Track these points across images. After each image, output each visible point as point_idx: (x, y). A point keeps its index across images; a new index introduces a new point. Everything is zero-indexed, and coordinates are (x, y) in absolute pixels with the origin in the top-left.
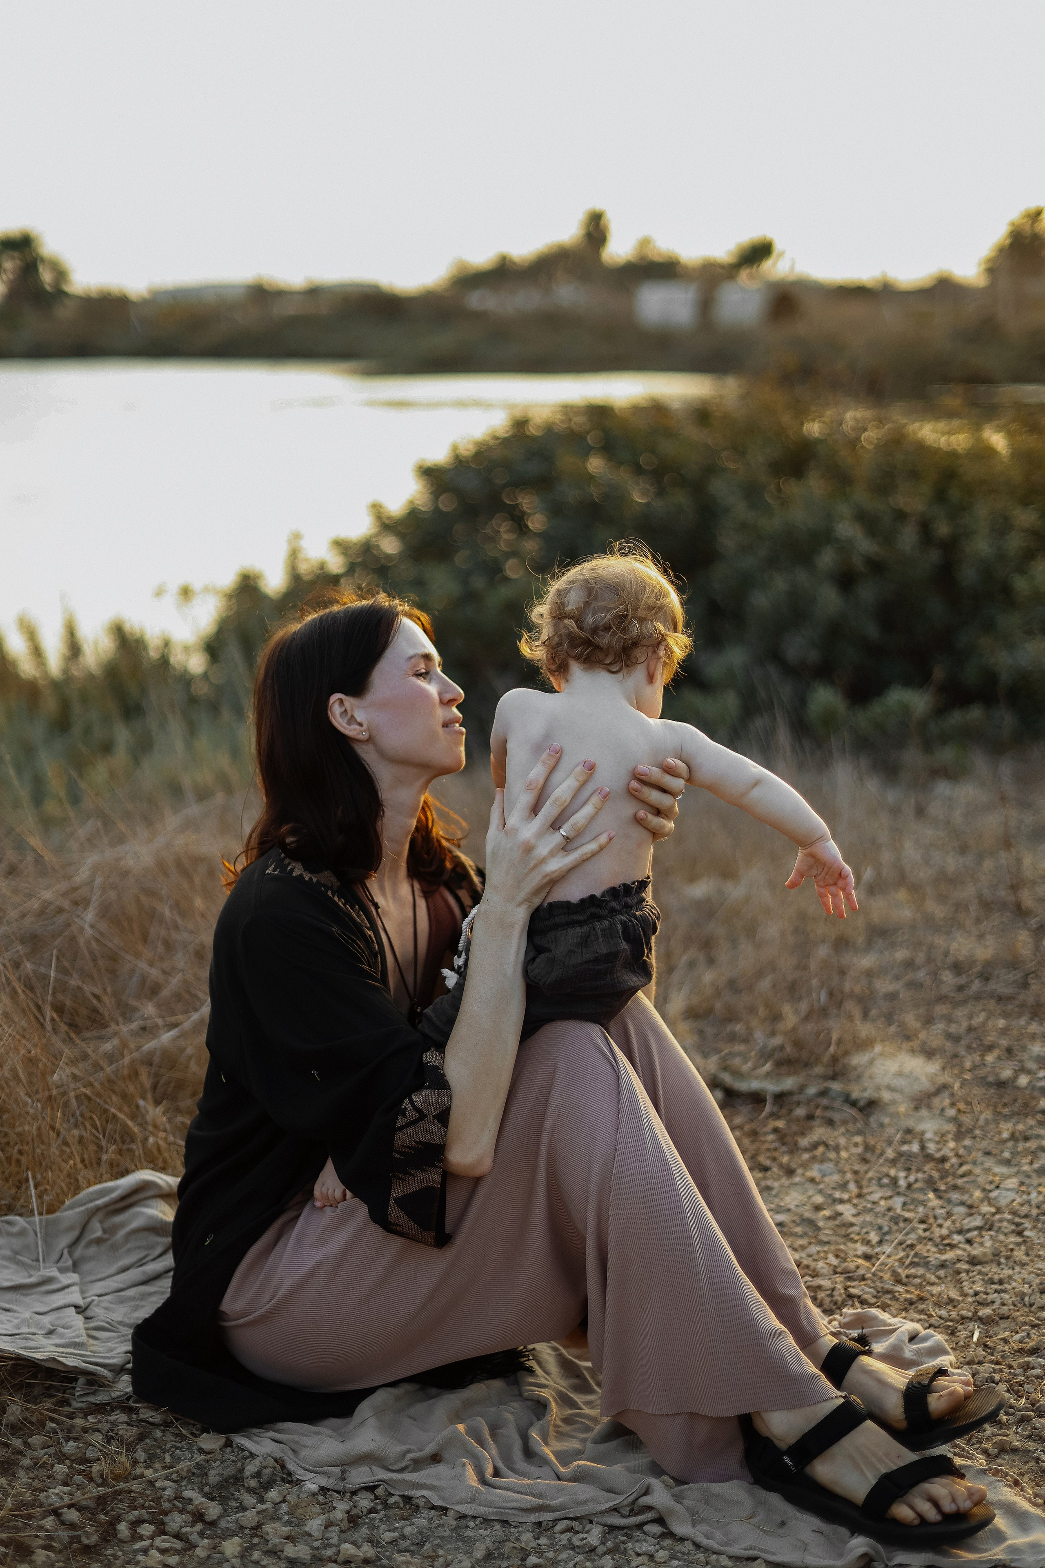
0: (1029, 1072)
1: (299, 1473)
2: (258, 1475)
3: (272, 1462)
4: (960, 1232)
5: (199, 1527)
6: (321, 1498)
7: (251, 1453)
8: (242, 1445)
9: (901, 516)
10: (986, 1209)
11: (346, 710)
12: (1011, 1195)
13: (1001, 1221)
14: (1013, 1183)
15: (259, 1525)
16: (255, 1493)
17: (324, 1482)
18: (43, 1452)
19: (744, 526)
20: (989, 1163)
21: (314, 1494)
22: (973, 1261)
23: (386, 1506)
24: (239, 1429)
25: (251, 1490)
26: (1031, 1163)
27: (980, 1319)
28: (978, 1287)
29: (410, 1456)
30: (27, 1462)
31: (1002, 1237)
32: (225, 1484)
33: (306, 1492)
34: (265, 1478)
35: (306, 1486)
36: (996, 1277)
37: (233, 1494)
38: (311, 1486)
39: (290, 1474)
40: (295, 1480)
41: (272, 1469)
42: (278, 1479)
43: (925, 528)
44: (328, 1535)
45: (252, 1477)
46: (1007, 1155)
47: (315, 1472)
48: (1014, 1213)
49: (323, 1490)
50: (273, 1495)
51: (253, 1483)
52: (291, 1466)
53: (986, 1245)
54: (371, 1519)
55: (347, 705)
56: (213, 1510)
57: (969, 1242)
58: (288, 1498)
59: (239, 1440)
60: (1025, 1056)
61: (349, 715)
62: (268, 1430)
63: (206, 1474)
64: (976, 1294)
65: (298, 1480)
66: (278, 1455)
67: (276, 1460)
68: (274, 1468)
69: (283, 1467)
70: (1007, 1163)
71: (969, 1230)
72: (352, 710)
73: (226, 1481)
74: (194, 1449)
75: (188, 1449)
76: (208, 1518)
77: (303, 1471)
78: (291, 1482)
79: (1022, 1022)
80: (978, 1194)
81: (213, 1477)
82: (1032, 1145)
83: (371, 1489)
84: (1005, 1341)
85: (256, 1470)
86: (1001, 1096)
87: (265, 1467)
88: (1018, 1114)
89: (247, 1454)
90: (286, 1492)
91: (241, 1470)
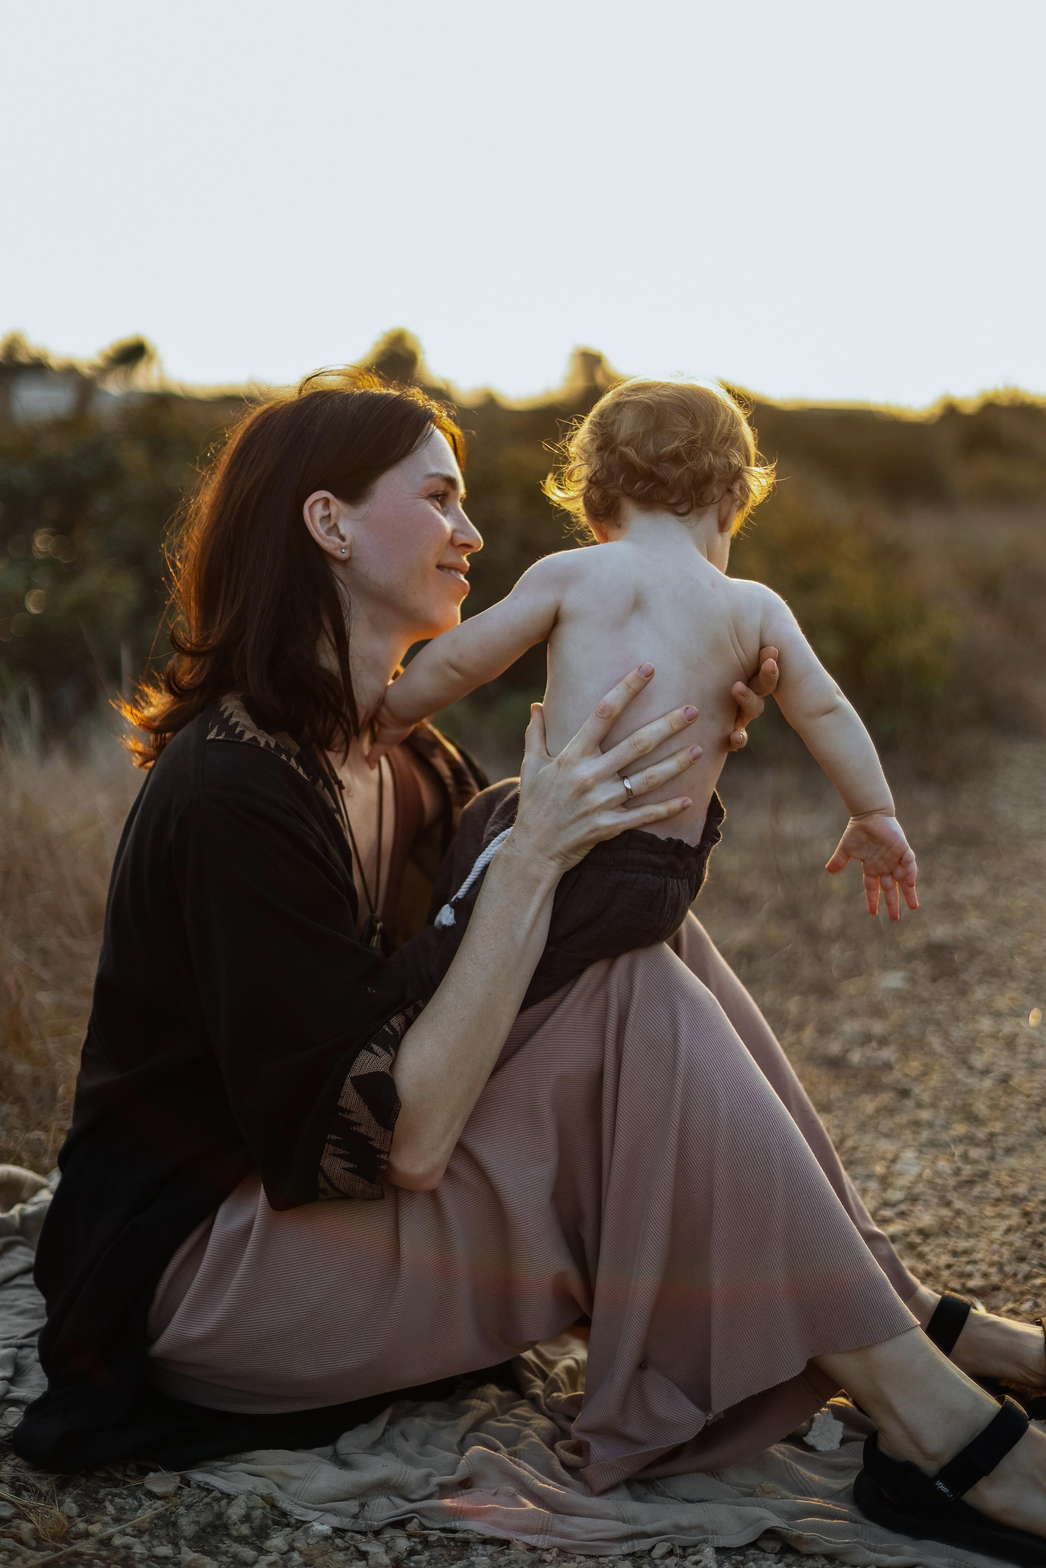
1: (298, 1513)
2: (247, 1518)
3: (260, 1502)
6: (338, 1541)
7: (222, 1493)
8: (206, 1483)
11: (329, 515)
16: (247, 1543)
17: (336, 1522)
21: (326, 1538)
23: (426, 1543)
24: (193, 1463)
25: (241, 1540)
29: (436, 1480)
32: (202, 1535)
33: (315, 1536)
35: (314, 1528)
37: (218, 1548)
38: (322, 1528)
39: (284, 1514)
40: (293, 1521)
41: (261, 1510)
42: (270, 1523)
45: (242, 1522)
46: (883, 1129)
47: (321, 1510)
48: (931, 1185)
49: (338, 1531)
50: (274, 1542)
51: (245, 1530)
52: (285, 1504)
54: (416, 1562)
55: (333, 509)
57: (901, 1215)
58: (297, 1545)
59: (198, 1476)
61: (332, 523)
62: (236, 1462)
63: (174, 1524)
64: (949, 1266)
65: (298, 1521)
66: (264, 1491)
67: (262, 1497)
68: (263, 1508)
69: (274, 1506)
70: (889, 1136)
71: (895, 1204)
72: (338, 517)
73: (203, 1530)
74: (139, 1494)
75: (129, 1496)
77: (304, 1509)
78: (288, 1525)
79: (814, 1001)
80: (879, 1167)
81: (187, 1525)
82: (905, 1119)
83: (400, 1524)
85: (243, 1512)
86: (842, 1073)
87: (253, 1508)
89: (216, 1494)
90: (290, 1537)
91: (220, 1515)
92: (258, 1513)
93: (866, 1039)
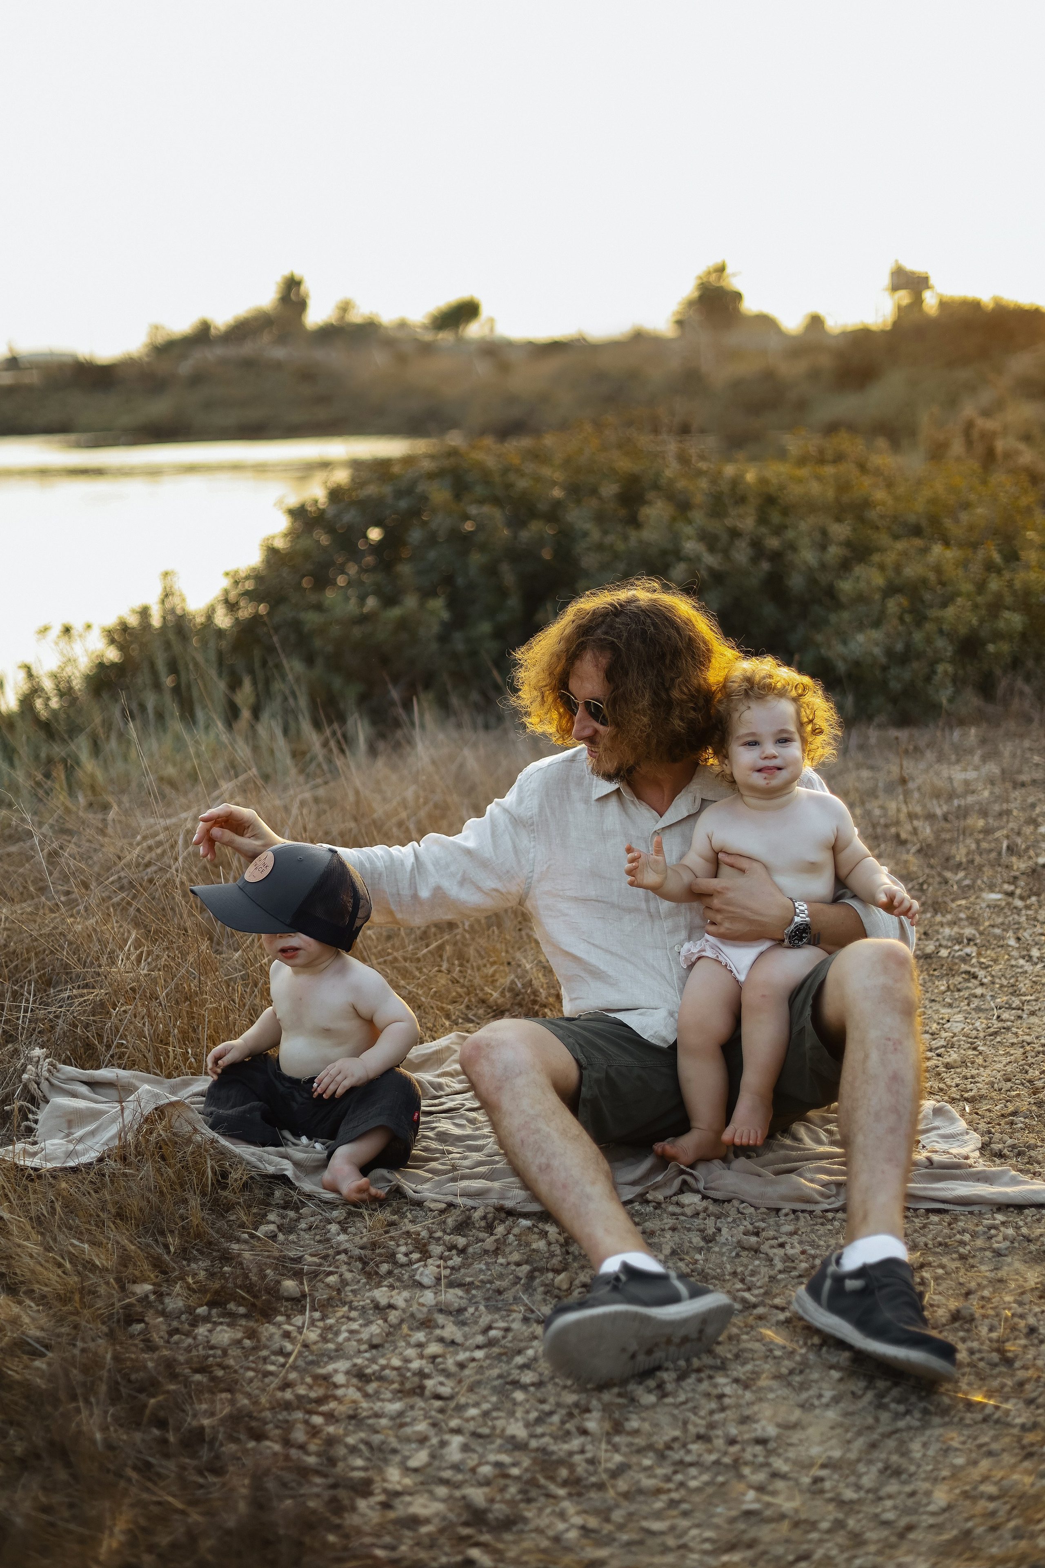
0: (947, 947)
2: (484, 1218)
3: (492, 1209)
4: (931, 1050)
5: (454, 1252)
6: (535, 1229)
9: (735, 533)
10: (944, 1034)
12: (961, 1026)
13: (959, 1041)
14: (960, 1017)
15: (497, 1249)
16: (484, 1231)
18: (312, 1219)
19: (600, 547)
20: (936, 1006)
21: (529, 1228)
22: (948, 1066)
25: (481, 1229)
26: (968, 1005)
27: (966, 1100)
28: (957, 1081)
30: (303, 1225)
31: (962, 1051)
32: (460, 1227)
33: (523, 1227)
34: (490, 1220)
35: (522, 1222)
36: (969, 1075)
37: (468, 1233)
38: (526, 1222)
41: (493, 1214)
42: (498, 1221)
43: (756, 544)
44: (552, 1249)
45: (481, 1219)
46: (948, 1000)
48: (967, 1036)
50: (500, 1230)
51: (483, 1223)
53: (953, 1056)
56: (461, 1241)
57: (939, 1055)
60: (940, 937)
63: (444, 1222)
64: (957, 1085)
70: (950, 1006)
71: (937, 1048)
73: (460, 1225)
74: (425, 1209)
75: (420, 1210)
76: (460, 1246)
79: (929, 915)
80: (935, 1026)
81: (450, 1222)
82: (966, 993)
84: (989, 1110)
85: (482, 1214)
86: (930, 965)
87: (488, 1213)
88: (947, 975)
91: (469, 1218)
92: (490, 1216)
93: (958, 940)
